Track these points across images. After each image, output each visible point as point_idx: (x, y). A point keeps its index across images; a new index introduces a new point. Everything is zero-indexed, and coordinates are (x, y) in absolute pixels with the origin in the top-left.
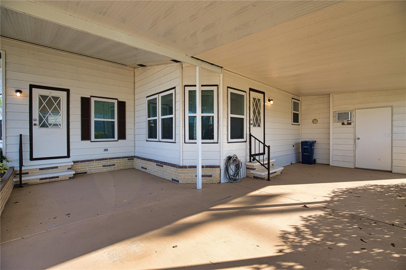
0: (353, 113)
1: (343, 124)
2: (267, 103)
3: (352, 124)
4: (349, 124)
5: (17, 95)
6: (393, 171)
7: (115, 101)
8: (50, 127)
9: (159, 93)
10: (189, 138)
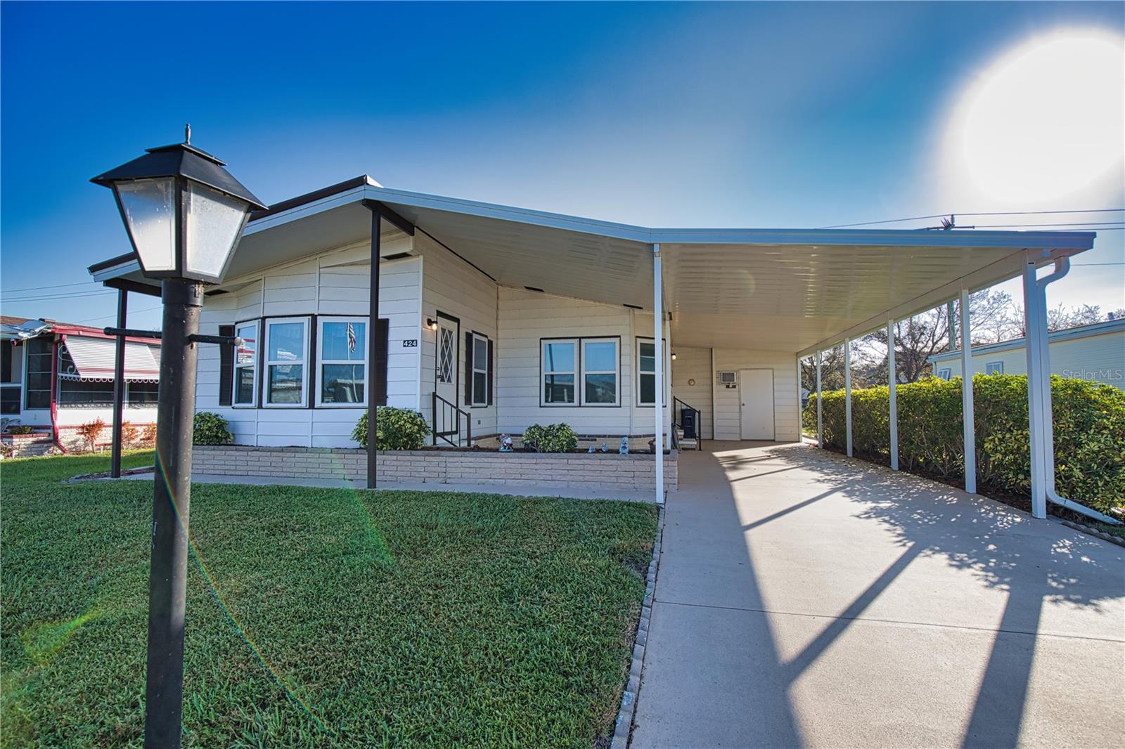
0: (738, 374)
1: (728, 387)
3: (737, 387)
4: (734, 387)
5: (429, 327)
6: (776, 440)
7: (485, 340)
8: (446, 381)
9: (580, 338)
10: (642, 402)
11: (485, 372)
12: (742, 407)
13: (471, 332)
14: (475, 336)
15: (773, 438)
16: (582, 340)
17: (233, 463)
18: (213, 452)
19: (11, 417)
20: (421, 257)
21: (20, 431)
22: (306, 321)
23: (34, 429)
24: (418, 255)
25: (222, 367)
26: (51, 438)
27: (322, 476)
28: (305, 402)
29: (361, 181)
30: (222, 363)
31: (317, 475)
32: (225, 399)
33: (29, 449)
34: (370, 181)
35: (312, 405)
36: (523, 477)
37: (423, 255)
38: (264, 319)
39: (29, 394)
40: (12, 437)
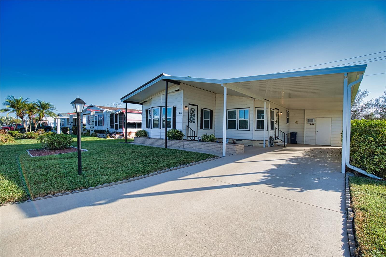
0: (315, 119)
1: (311, 124)
2: (280, 114)
3: (315, 124)
4: (313, 124)
5: (186, 108)
6: (331, 146)
7: (210, 110)
8: (193, 122)
9: (238, 109)
10: (257, 129)
11: (210, 120)
12: (317, 132)
13: (203, 108)
14: (204, 110)
15: (330, 145)
16: (239, 109)
17: (146, 141)
18: (143, 139)
19: (117, 130)
20: (183, 90)
21: (118, 133)
22: (159, 108)
23: (120, 133)
24: (182, 90)
25: (146, 119)
26: (123, 135)
27: (161, 145)
28: (159, 128)
29: (162, 75)
30: (146, 118)
31: (160, 145)
32: (147, 127)
33: (119, 137)
34: (164, 74)
35: (161, 129)
36: (200, 148)
37: (183, 89)
38: (152, 108)
39: (120, 125)
40: (116, 134)
